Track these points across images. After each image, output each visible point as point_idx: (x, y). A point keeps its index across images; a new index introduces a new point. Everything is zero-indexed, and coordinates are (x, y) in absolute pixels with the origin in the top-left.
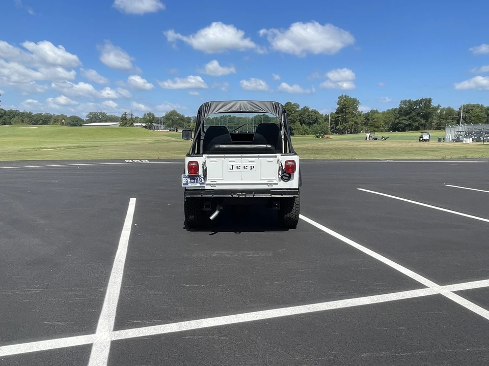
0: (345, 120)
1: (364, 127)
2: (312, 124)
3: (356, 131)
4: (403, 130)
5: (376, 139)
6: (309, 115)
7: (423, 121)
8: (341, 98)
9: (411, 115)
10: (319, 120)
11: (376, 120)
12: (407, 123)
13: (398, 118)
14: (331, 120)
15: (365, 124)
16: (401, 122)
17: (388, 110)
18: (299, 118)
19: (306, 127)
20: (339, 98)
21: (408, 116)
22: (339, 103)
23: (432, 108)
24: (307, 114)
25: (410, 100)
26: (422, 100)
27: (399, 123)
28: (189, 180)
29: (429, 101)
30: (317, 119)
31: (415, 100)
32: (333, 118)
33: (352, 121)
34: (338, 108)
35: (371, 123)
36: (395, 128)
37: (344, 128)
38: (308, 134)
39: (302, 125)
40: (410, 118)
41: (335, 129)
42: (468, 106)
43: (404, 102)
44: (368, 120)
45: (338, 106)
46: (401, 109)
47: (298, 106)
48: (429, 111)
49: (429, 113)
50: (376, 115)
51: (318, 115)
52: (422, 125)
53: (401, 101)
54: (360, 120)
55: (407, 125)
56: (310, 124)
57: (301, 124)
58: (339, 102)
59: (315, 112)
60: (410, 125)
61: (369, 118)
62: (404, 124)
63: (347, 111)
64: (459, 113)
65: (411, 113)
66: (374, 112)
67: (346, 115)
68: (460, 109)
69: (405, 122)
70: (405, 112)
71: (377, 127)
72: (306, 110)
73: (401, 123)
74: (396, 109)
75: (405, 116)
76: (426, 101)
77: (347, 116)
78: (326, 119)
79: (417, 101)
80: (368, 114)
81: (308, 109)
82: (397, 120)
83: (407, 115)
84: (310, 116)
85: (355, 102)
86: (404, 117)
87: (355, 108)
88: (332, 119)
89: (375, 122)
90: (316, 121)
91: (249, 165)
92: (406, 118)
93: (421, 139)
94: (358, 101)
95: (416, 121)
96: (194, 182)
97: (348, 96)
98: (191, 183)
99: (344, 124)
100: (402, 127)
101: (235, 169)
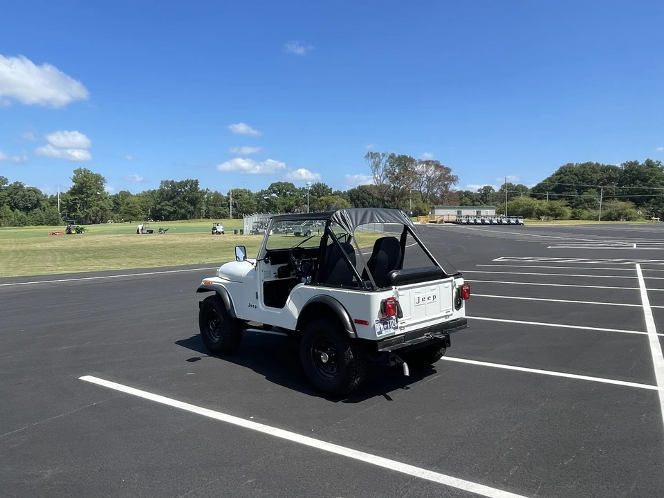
0: (86, 205)
1: (112, 214)
2: (32, 209)
3: (103, 220)
4: (167, 219)
5: (151, 232)
6: (25, 196)
7: (191, 208)
8: (78, 172)
9: (175, 200)
10: (43, 204)
11: (131, 205)
12: (172, 210)
13: (159, 204)
14: (61, 204)
15: (112, 210)
16: (165, 208)
17: (144, 192)
18: (9, 199)
19: (21, 214)
20: (75, 172)
21: (172, 201)
22: (75, 180)
23: (200, 192)
24: (21, 193)
25: (173, 181)
26: (187, 182)
27: (161, 210)
28: (382, 326)
29: (196, 183)
30: (38, 201)
31: (179, 181)
32: (64, 201)
33: (97, 206)
34: (74, 186)
35: (123, 209)
36: (157, 216)
37: (86, 216)
38: (25, 225)
39: (13, 211)
40: (174, 204)
41: (69, 216)
42: (236, 191)
43: (166, 183)
44: (117, 204)
45: (74, 184)
46: (161, 192)
47: (5, 181)
48: (196, 195)
49: (197, 198)
50: (127, 200)
51: (40, 196)
53: (162, 182)
54: (108, 205)
55: (171, 213)
56: (26, 209)
57: (12, 208)
58: (74, 177)
59: (36, 191)
60: (175, 212)
61: (118, 201)
62: (168, 211)
63: (88, 192)
64: (228, 199)
65: (174, 197)
66: (125, 195)
67: (87, 197)
68: (229, 194)
69: (167, 208)
70: (167, 195)
71: (134, 215)
72: (18, 187)
73: (164, 210)
74: (154, 191)
76: (192, 183)
77: (89, 199)
78: (53, 202)
79: (182, 182)
80: (117, 196)
81: (21, 186)
82: (159, 206)
83: (170, 200)
84: (27, 197)
85: (98, 180)
86: (167, 202)
87: (100, 188)
88: (63, 203)
89: (130, 207)
90: (37, 205)
91: (431, 294)
92: (169, 203)
93: (214, 231)
94: (103, 179)
95: (182, 208)
96: (387, 328)
97: (89, 171)
98: (385, 329)
99: (85, 210)
100: (165, 215)
101: (421, 302)
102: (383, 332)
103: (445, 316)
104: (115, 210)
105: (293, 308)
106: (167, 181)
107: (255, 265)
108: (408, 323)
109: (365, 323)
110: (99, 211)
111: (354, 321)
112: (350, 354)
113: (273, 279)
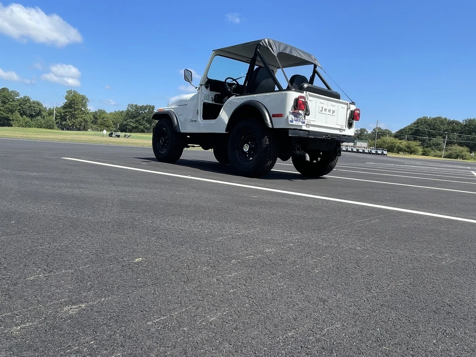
0: (73, 116)
1: (92, 125)
2: (35, 116)
3: (85, 129)
4: (130, 131)
5: (118, 136)
6: (30, 106)
8: (69, 92)
9: (137, 119)
10: (44, 113)
11: (105, 119)
12: (134, 126)
13: (126, 120)
14: (56, 114)
15: (92, 122)
16: (129, 124)
17: (115, 111)
18: (19, 107)
19: (28, 119)
20: (67, 92)
21: (134, 119)
22: (67, 98)
24: (28, 104)
25: (136, 105)
26: (147, 106)
27: (126, 125)
28: (293, 118)
29: (153, 107)
30: (40, 111)
31: (140, 105)
32: (58, 113)
33: (81, 118)
34: (66, 103)
35: (99, 121)
36: (123, 129)
37: (73, 125)
38: (30, 127)
39: (22, 117)
40: (137, 121)
41: (61, 124)
43: (132, 106)
44: (96, 118)
45: (66, 101)
46: (128, 112)
47: (18, 94)
50: (103, 115)
51: (41, 108)
52: (146, 128)
53: (129, 105)
54: (89, 118)
55: (133, 128)
56: (31, 116)
57: (21, 115)
58: (67, 96)
59: (38, 104)
60: (136, 127)
61: (97, 116)
63: (76, 107)
65: (137, 116)
66: (101, 112)
69: (132, 124)
70: (132, 115)
72: (26, 100)
74: (123, 111)
75: (132, 119)
76: (150, 108)
77: (76, 112)
78: (50, 113)
79: (142, 106)
80: (96, 113)
81: (29, 100)
82: (125, 122)
84: (32, 108)
85: (83, 100)
87: (84, 105)
88: (58, 114)
89: (105, 121)
90: (39, 114)
91: (332, 108)
92: (133, 121)
94: (87, 99)
95: (141, 125)
96: (297, 120)
97: (77, 92)
98: (295, 120)
99: (73, 120)
100: (129, 129)
101: (323, 112)
102: (294, 122)
103: (340, 129)
104: (94, 122)
105: (224, 116)
106: (132, 105)
107: (198, 89)
108: (312, 123)
109: (280, 116)
110: (82, 122)
111: (271, 116)
112: (266, 141)
113: (210, 102)
